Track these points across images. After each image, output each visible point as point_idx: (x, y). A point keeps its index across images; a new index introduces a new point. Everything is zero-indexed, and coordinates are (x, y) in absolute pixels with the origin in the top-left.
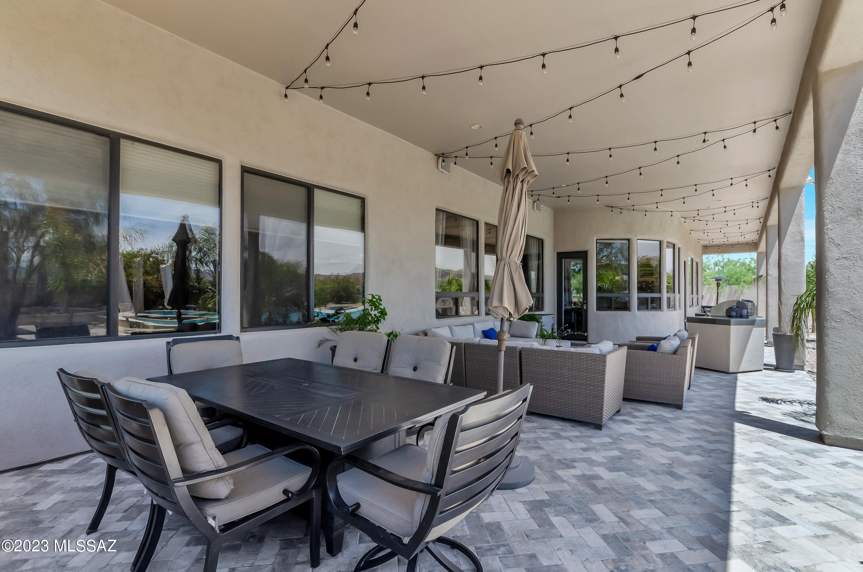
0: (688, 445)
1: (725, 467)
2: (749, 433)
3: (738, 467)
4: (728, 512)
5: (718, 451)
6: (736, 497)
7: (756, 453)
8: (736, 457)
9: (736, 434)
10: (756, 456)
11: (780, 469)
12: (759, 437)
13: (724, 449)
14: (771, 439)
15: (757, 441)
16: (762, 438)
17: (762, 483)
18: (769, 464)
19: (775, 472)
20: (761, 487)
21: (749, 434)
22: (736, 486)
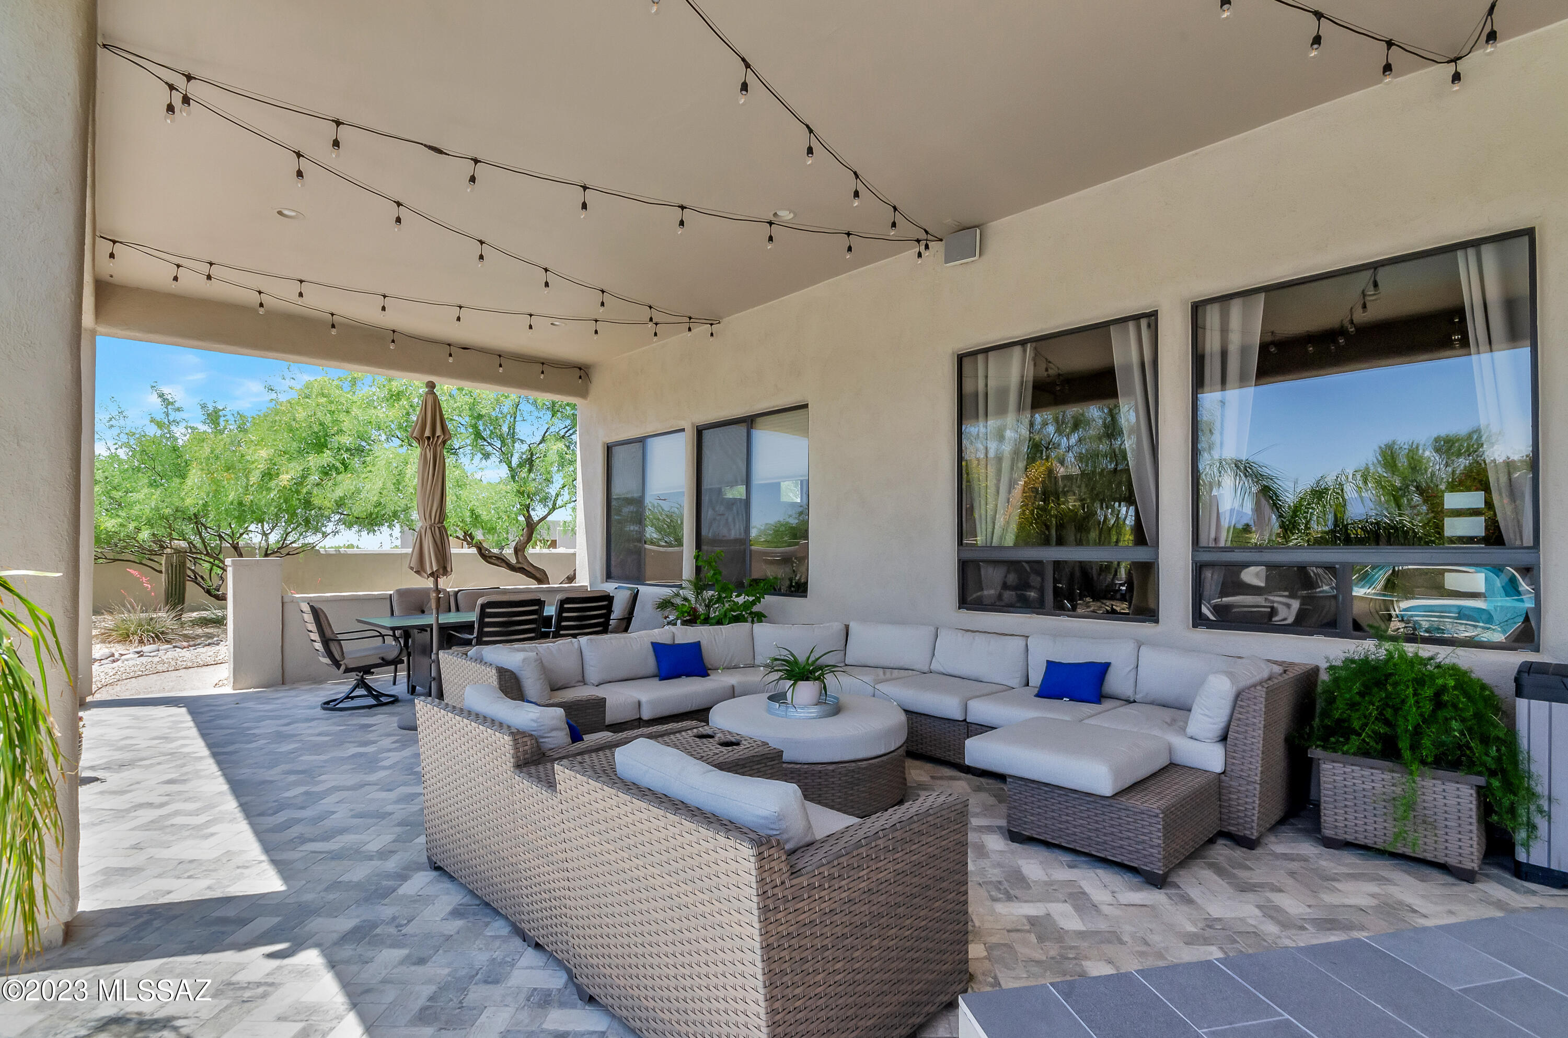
0: (320, 802)
1: (245, 799)
2: (239, 871)
3: (231, 805)
4: (221, 769)
5: (271, 812)
6: (221, 780)
7: (212, 835)
8: (239, 815)
9: (264, 857)
10: (212, 830)
11: (172, 825)
12: (215, 870)
13: (262, 818)
14: (189, 877)
15: (217, 860)
16: (210, 871)
17: (195, 802)
18: (188, 825)
19: (179, 820)
20: (195, 797)
21: (238, 867)
22: (225, 787)
